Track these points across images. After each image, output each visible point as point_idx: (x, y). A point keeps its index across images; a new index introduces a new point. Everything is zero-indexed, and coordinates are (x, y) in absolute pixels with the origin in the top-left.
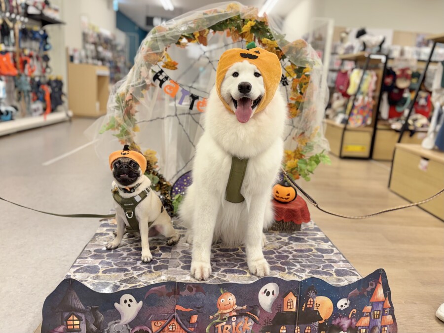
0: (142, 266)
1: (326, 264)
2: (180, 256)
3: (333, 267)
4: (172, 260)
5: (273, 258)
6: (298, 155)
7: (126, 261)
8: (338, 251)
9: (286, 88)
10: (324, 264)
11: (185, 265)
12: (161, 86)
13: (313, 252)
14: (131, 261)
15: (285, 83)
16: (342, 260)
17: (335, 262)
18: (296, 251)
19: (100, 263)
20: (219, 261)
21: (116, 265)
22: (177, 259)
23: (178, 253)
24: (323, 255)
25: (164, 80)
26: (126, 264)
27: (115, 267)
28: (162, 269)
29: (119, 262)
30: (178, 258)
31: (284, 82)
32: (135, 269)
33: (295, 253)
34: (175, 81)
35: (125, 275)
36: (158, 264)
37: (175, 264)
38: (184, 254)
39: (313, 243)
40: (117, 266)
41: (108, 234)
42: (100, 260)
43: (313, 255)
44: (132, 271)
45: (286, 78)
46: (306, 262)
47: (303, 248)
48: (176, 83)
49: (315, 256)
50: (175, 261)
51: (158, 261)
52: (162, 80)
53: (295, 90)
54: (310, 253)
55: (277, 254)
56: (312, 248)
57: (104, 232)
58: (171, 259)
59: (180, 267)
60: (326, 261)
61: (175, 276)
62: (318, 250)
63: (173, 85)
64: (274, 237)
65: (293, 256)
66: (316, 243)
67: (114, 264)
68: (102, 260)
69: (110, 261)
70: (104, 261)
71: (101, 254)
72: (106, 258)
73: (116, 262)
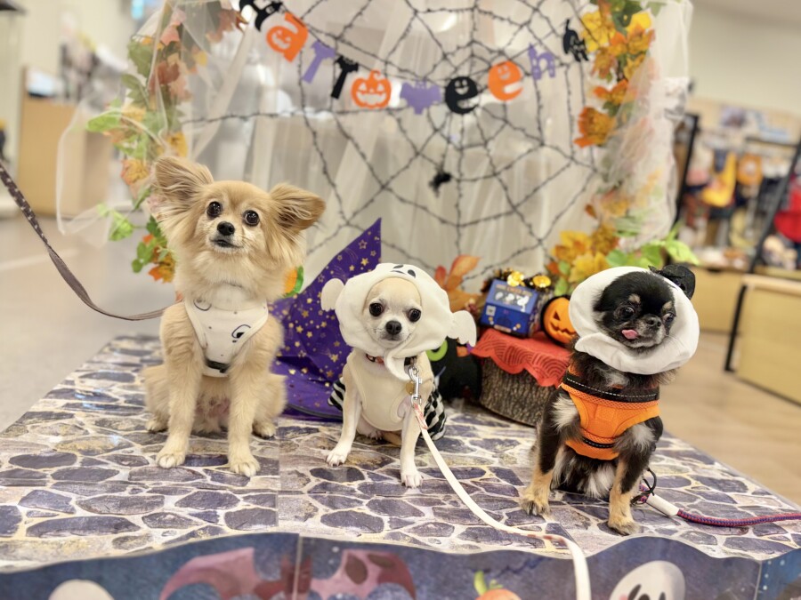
0: (185, 512)
2: (310, 486)
4: (286, 496)
6: (603, 245)
7: (125, 494)
8: (758, 487)
9: (581, 69)
11: (332, 511)
12: (258, 24)
13: (694, 485)
14: (144, 494)
15: (580, 55)
19: (24, 500)
20: (439, 502)
21: (86, 506)
22: (301, 493)
23: (302, 475)
24: (728, 494)
25: (268, 11)
26: (124, 503)
27: (81, 513)
28: (255, 523)
29: (100, 499)
30: (305, 489)
31: (577, 52)
32: (156, 520)
34: (298, 16)
35: (119, 542)
36: (241, 505)
37: (300, 510)
38: (322, 480)
39: (678, 463)
40: (89, 509)
41: (71, 416)
42: (27, 490)
43: (700, 493)
44: (145, 527)
45: (583, 43)
48: (299, 22)
49: (706, 496)
50: (297, 500)
51: (239, 496)
52: (265, 9)
53: (604, 73)
54: (689, 487)
56: (684, 476)
58: (281, 492)
59: (318, 517)
60: (751, 513)
63: (292, 27)
66: (683, 464)
67: (81, 504)
68: (36, 491)
69: (64, 494)
70: (43, 491)
71: (33, 470)
72: (50, 485)
73: (87, 498)
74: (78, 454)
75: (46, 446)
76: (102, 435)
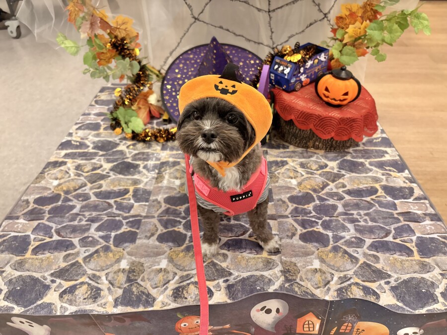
0: (97, 235)
1: (400, 224)
2: (160, 211)
3: (413, 231)
4: (146, 220)
5: (310, 213)
7: (76, 223)
8: (422, 193)
10: (396, 225)
13: (379, 194)
14: (84, 223)
16: (429, 215)
17: (416, 219)
18: (349, 193)
21: (58, 233)
22: (153, 217)
23: (159, 203)
24: (396, 201)
26: (74, 230)
27: (55, 237)
28: (126, 242)
29: (64, 227)
30: (156, 215)
32: (84, 242)
33: (347, 197)
36: (123, 229)
37: (149, 231)
38: (168, 206)
39: (379, 173)
40: (59, 235)
42: (36, 223)
43: (378, 202)
44: (78, 246)
46: (365, 221)
47: (361, 186)
50: (150, 222)
51: (124, 222)
54: (373, 197)
55: (317, 202)
56: (377, 186)
57: (60, 160)
58: (146, 217)
59: (156, 236)
60: (401, 218)
61: (142, 260)
62: (387, 189)
64: (316, 162)
65: (345, 206)
66: (383, 175)
67: (56, 231)
68: (39, 224)
69: (51, 224)
70: (43, 223)
71: (42, 207)
72: (46, 218)
73: (60, 226)
74: (62, 194)
75: (50, 189)
76: (76, 177)
